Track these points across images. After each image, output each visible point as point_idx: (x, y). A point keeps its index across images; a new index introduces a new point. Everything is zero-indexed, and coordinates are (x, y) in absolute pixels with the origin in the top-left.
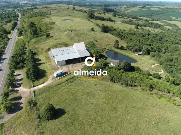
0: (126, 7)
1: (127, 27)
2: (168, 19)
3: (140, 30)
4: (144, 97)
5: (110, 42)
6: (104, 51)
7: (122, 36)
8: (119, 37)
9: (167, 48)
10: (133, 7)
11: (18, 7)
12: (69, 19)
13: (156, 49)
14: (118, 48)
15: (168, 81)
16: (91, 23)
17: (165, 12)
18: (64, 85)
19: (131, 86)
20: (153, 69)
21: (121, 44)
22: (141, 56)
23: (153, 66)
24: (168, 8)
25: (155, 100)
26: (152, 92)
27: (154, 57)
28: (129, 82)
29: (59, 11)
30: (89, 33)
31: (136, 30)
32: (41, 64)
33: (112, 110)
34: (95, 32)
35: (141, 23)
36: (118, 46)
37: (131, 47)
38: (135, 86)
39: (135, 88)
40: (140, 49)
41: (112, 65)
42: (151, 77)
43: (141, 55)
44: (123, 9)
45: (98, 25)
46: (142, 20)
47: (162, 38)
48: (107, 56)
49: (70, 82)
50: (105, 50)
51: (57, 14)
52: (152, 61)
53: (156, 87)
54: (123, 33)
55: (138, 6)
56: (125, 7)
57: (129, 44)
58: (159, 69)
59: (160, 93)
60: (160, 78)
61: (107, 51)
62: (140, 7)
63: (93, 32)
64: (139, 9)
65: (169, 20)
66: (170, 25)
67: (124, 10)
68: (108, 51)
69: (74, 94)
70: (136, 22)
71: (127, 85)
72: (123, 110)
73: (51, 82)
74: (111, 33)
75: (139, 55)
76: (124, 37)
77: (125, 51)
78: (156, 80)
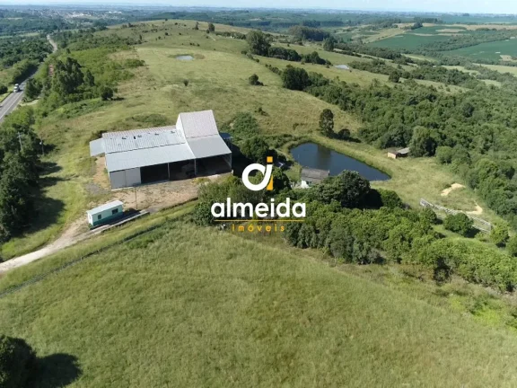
0: (365, 29)
1: (365, 79)
2: (488, 60)
3: (404, 86)
4: (413, 305)
5: (307, 117)
6: (285, 142)
7: (348, 99)
8: (337, 103)
9: (490, 137)
10: (386, 27)
11: (55, 28)
12: (192, 55)
13: (455, 138)
14: (331, 134)
15: (501, 245)
16: (256, 65)
17: (479, 40)
18: (113, 254)
19: (366, 261)
20: (445, 202)
21: (342, 123)
22: (406, 160)
23: (446, 192)
24: (488, 30)
25: (455, 318)
26: (445, 287)
27: (449, 162)
28: (356, 247)
29: (167, 34)
30: (241, 89)
31: (391, 85)
32: (54, 181)
33: (275, 365)
34: (263, 88)
35: (407, 69)
36: (330, 129)
37: (373, 131)
38: (379, 261)
39: (379, 269)
40: (402, 138)
41: (304, 185)
42: (439, 229)
43: (405, 156)
44: (356, 35)
45: (274, 70)
46: (412, 62)
47: (472, 110)
48: (293, 160)
49: (139, 246)
50: (287, 139)
51: (160, 42)
52: (442, 175)
53: (457, 265)
54: (350, 92)
55: (401, 25)
56: (363, 26)
57: (369, 125)
58: (466, 200)
59: (477, 289)
60: (471, 233)
61: (293, 142)
62: (406, 28)
63: (254, 89)
64: (403, 32)
65: (493, 63)
66: (495, 76)
67: (358, 36)
68: (296, 143)
69: (139, 292)
70: (395, 66)
71: (349, 258)
72: (324, 364)
73: (68, 244)
74: (311, 93)
75: (399, 155)
76: (353, 103)
77: (353, 144)
78: (456, 239)
